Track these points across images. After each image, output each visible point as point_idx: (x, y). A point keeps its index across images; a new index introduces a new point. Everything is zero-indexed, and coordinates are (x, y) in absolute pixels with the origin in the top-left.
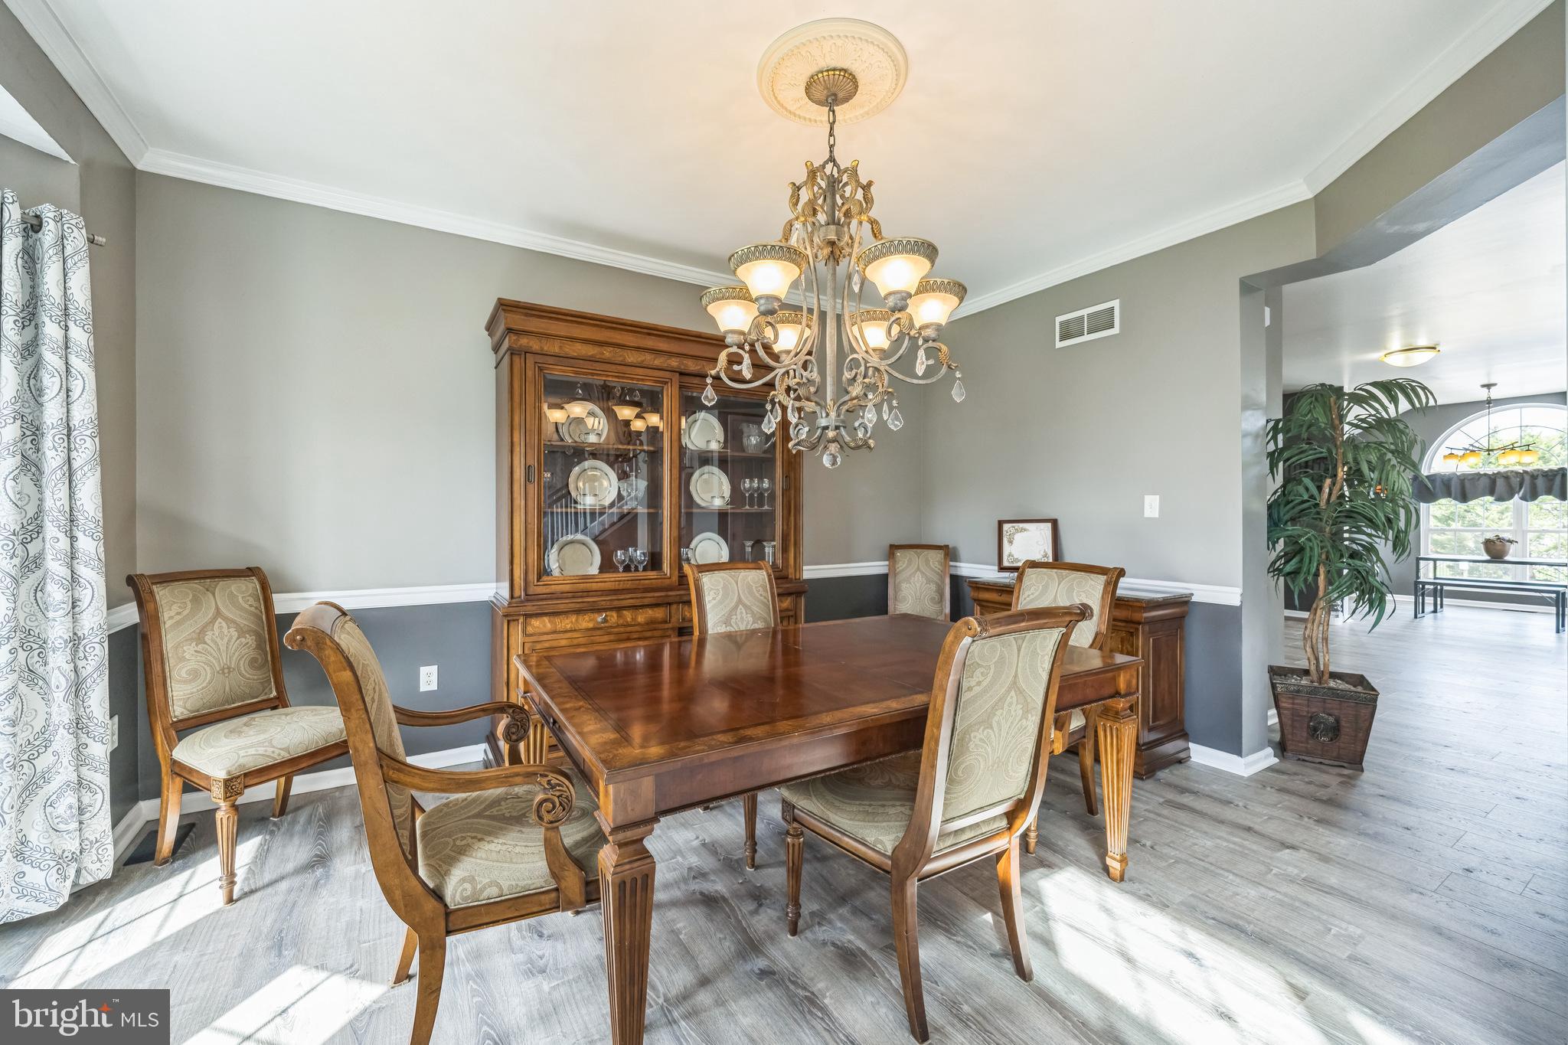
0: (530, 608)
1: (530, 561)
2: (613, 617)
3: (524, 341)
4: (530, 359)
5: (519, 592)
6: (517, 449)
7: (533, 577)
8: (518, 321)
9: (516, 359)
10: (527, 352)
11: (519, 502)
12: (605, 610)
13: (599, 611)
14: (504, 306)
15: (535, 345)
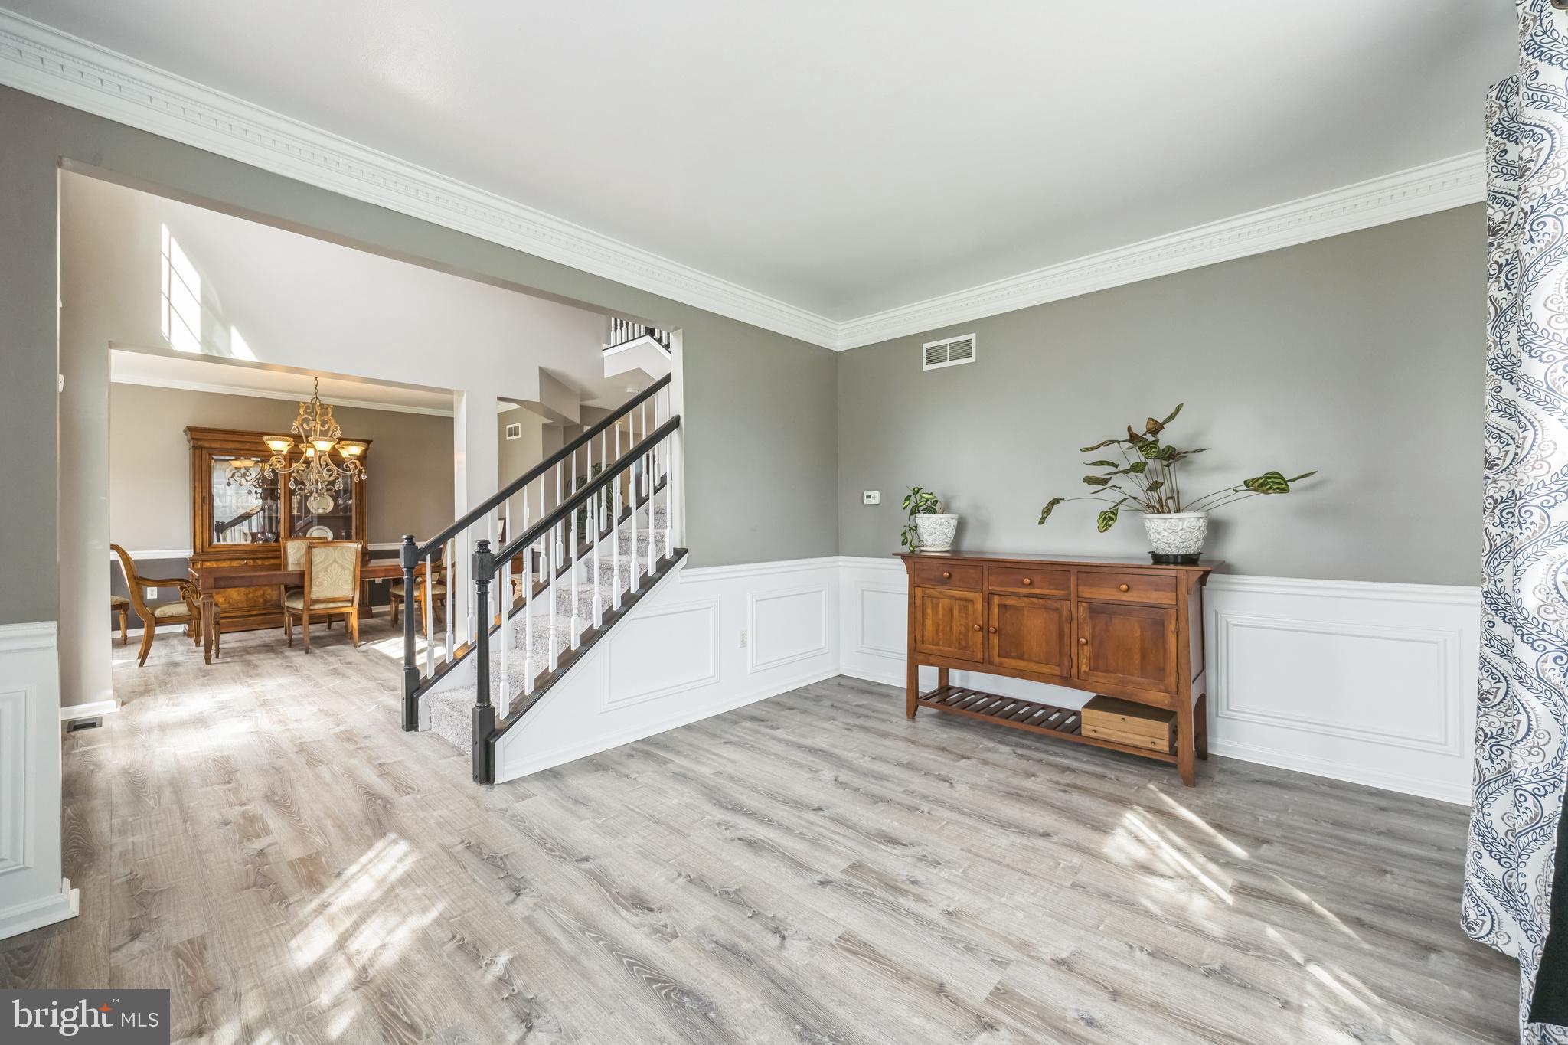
0: (204, 557)
1: (205, 536)
2: (251, 563)
3: (201, 443)
4: (204, 451)
5: (199, 550)
6: (197, 489)
7: (206, 544)
8: (198, 435)
9: (197, 452)
10: (201, 448)
11: (199, 512)
12: (246, 559)
13: (243, 559)
14: (190, 429)
15: (207, 445)
